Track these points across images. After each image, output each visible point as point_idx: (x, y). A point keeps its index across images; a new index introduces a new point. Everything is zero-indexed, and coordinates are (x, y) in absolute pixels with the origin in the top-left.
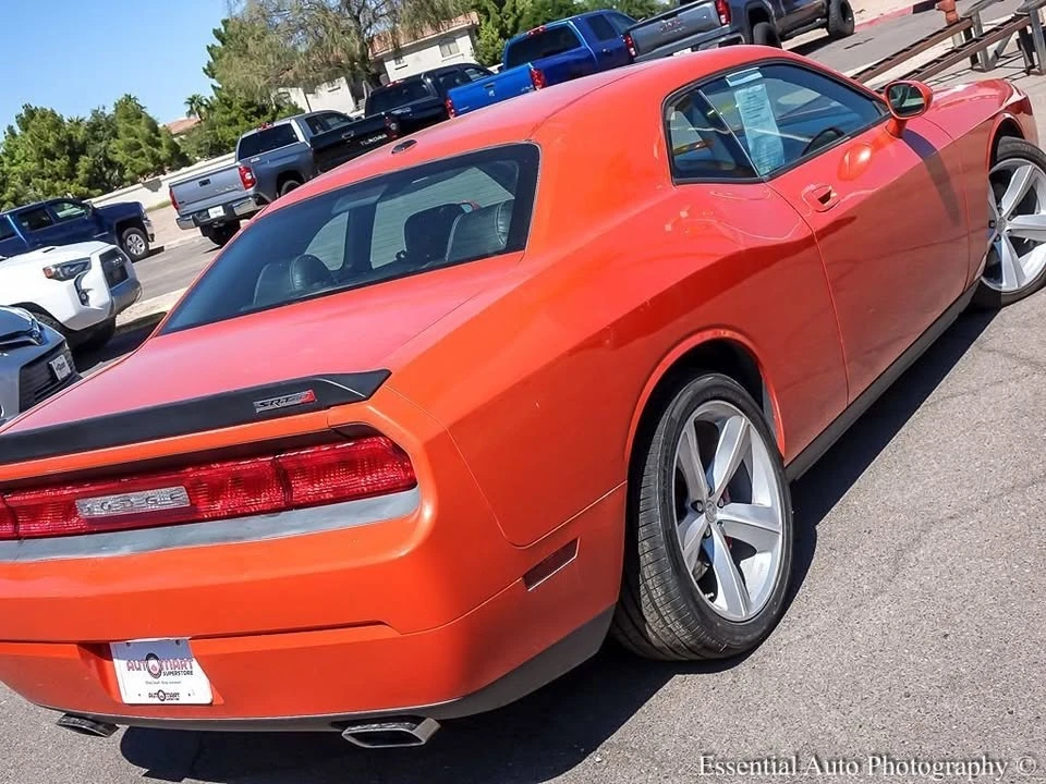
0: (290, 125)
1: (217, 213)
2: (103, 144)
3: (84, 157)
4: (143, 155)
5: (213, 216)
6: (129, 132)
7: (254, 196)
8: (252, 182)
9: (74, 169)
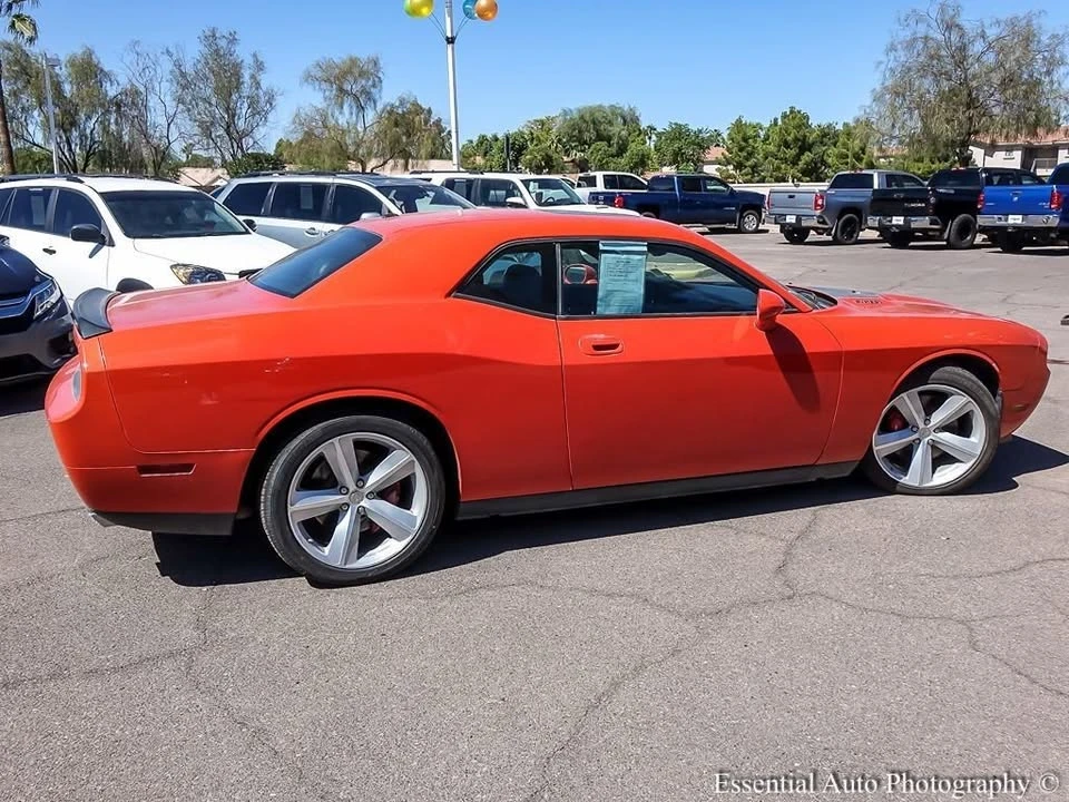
0: (872, 175)
1: (791, 219)
2: (824, 148)
3: (808, 153)
4: (847, 163)
5: (788, 221)
6: (845, 145)
7: (819, 217)
8: (822, 206)
9: (799, 159)
